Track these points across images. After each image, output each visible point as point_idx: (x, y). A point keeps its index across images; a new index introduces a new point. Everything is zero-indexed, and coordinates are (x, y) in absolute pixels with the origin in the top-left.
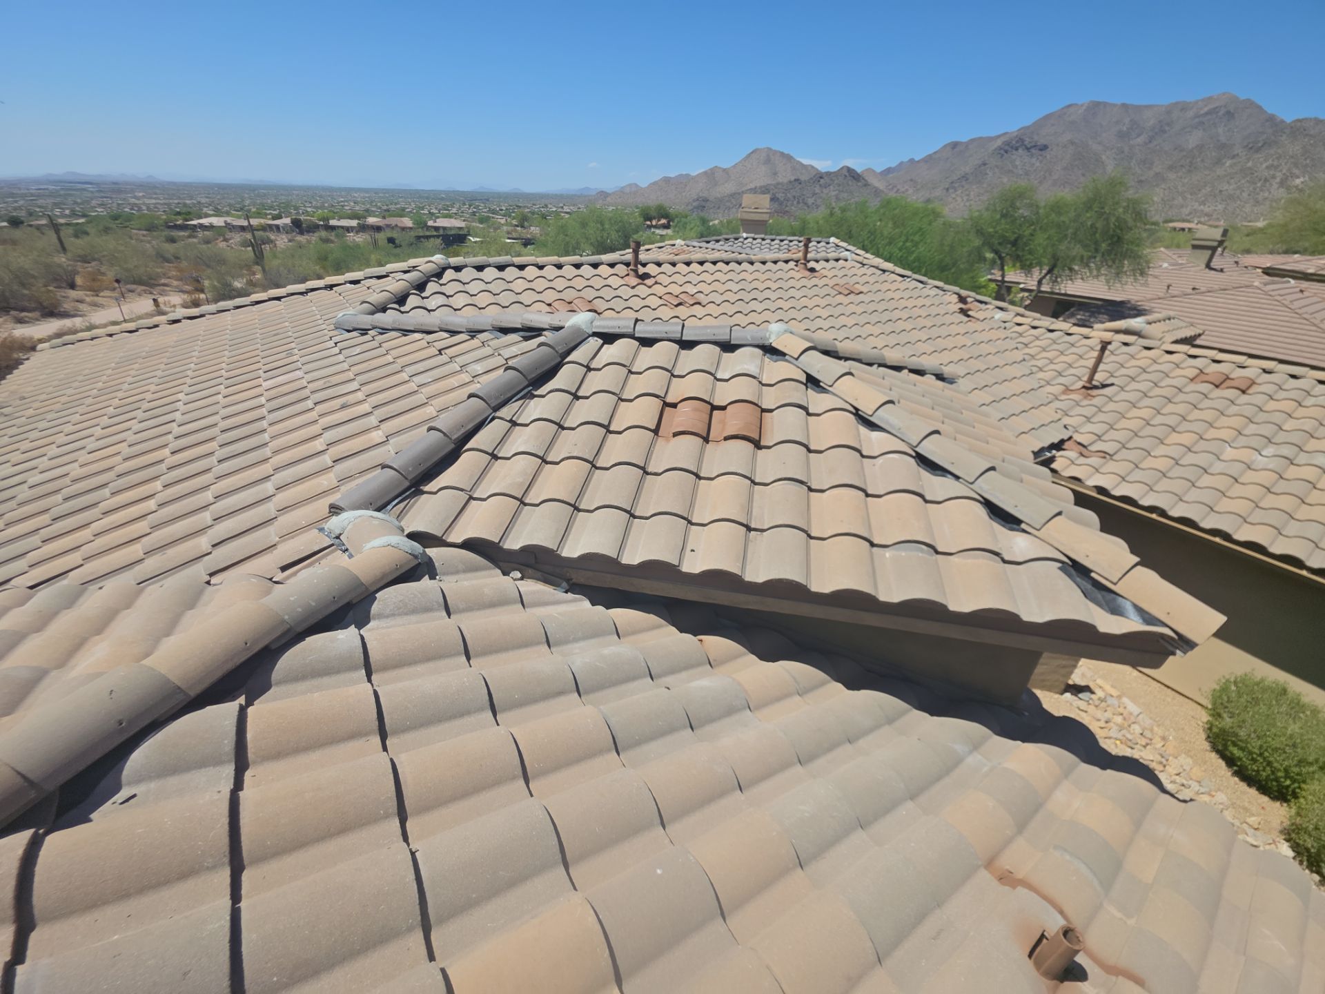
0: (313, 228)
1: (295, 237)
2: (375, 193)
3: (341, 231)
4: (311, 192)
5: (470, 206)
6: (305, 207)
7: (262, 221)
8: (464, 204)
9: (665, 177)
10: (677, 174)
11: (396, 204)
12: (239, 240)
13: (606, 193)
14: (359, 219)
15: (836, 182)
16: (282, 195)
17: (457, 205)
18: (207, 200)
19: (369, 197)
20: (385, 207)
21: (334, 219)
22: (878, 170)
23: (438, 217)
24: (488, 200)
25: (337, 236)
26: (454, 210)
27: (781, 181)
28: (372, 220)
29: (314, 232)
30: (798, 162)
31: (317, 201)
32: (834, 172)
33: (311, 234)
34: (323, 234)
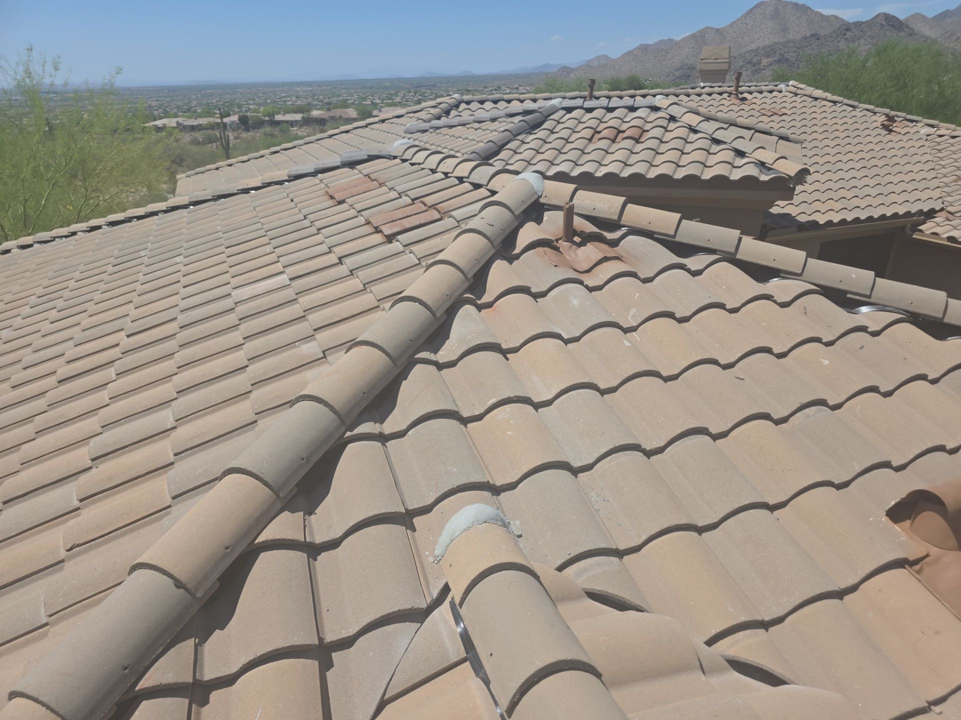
0: (259, 124)
1: (241, 134)
2: (318, 86)
3: (285, 125)
4: (254, 90)
5: (415, 93)
6: (248, 104)
7: (211, 120)
8: (409, 92)
9: (642, 45)
10: (657, 40)
11: (338, 96)
12: (188, 139)
13: (569, 68)
14: (303, 113)
15: (868, 34)
16: (226, 93)
17: (401, 94)
18: (157, 103)
19: (310, 91)
20: (327, 100)
21: (279, 113)
22: (930, 15)
23: (382, 107)
24: (435, 86)
25: (281, 131)
26: (398, 99)
27: (792, 37)
28: (315, 113)
29: (259, 128)
30: (817, 11)
31: (259, 97)
32: (867, 22)
33: (256, 130)
34: (268, 129)
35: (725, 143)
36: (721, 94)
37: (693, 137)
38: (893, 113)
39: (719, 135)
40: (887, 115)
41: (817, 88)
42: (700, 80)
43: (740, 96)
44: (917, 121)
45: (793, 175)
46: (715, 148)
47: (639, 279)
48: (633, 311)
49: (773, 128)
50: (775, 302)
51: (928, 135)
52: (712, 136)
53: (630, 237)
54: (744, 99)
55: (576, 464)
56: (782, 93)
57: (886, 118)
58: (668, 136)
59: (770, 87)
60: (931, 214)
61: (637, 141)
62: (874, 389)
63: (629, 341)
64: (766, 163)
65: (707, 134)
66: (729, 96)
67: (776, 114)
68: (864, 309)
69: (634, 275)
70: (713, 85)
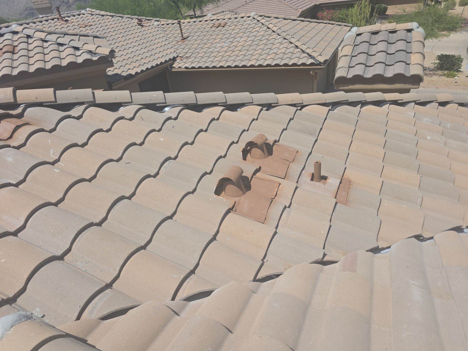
35: (66, 44)
36: (53, 19)
37: (46, 45)
38: (140, 18)
39: (60, 41)
40: (138, 19)
41: (102, 11)
42: (38, 14)
43: (64, 19)
44: (151, 20)
45: (108, 54)
46: (61, 48)
47: (46, 131)
48: (52, 151)
49: (89, 33)
50: (126, 119)
51: (158, 25)
52: (57, 42)
53: (29, 109)
54: (67, 21)
55: (59, 253)
56: (85, 15)
57: (138, 20)
58: (31, 47)
59: (78, 13)
60: (174, 59)
61: (13, 53)
62: (186, 144)
63: (58, 169)
64: (92, 51)
65: (53, 41)
66: (58, 20)
67: (87, 26)
68: (167, 109)
69: (42, 130)
70: (47, 15)
